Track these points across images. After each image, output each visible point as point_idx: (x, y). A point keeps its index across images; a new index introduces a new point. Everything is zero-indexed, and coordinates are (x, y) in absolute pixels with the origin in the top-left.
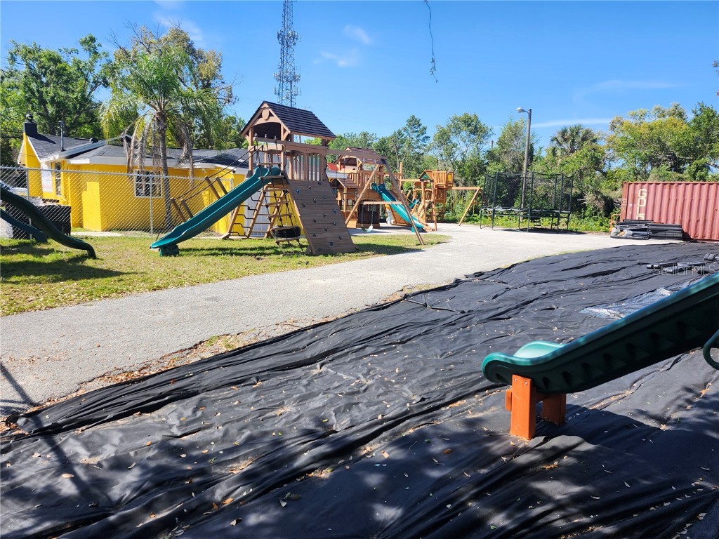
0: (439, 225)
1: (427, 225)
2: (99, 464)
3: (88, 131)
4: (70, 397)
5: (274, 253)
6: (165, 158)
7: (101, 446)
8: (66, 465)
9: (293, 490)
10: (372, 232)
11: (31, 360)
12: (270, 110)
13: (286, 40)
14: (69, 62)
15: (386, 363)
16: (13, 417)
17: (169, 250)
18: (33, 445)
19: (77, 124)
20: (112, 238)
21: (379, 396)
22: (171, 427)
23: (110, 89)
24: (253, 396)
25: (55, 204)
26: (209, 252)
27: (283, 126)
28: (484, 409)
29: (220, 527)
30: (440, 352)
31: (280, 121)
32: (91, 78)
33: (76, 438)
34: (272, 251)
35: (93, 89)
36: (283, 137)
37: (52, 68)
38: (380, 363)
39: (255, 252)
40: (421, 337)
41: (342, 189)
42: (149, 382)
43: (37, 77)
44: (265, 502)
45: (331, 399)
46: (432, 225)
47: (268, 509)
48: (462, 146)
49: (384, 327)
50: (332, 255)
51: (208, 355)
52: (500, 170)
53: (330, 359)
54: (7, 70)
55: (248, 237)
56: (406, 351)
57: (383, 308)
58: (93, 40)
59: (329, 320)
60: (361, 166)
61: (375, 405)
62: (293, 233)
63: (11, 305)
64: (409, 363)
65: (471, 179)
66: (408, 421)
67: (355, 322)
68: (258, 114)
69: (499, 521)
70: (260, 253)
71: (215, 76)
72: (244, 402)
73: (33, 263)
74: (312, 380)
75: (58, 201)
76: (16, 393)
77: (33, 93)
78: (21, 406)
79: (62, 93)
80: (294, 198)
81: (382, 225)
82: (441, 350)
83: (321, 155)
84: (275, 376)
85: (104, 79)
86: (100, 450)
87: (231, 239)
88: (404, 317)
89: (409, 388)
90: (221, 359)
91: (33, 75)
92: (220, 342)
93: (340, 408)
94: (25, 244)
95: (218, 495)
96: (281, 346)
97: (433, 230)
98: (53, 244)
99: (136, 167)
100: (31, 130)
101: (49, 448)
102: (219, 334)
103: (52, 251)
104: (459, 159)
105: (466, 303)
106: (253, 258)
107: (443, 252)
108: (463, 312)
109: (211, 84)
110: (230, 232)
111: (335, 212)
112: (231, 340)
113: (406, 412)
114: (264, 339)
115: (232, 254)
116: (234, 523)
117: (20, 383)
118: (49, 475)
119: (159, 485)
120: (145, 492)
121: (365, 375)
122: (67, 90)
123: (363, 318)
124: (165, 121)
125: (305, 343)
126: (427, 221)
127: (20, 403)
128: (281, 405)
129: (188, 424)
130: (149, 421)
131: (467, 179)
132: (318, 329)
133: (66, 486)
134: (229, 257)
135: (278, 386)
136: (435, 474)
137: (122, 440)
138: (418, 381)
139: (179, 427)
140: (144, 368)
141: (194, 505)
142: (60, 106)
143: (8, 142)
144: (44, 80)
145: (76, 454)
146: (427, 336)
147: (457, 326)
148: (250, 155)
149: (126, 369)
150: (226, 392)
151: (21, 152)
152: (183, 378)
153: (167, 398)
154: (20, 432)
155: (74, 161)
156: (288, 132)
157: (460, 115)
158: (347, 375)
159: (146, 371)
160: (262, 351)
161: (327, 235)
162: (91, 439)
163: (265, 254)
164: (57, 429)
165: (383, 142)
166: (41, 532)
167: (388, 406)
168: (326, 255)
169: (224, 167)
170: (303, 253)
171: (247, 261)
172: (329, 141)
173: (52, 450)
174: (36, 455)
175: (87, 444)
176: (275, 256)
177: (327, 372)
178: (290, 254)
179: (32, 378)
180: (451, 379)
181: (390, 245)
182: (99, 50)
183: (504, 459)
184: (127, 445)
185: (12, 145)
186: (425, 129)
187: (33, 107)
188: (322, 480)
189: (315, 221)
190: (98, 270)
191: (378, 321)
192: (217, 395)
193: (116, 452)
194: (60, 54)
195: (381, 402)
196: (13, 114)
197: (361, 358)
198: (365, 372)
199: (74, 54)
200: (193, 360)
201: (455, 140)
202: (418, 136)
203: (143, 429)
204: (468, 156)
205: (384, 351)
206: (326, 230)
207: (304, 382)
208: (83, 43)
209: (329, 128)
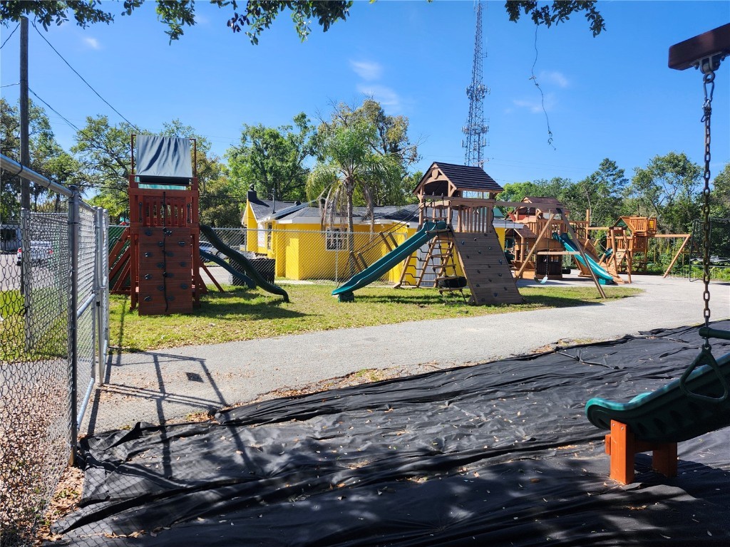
0: (634, 277)
1: (618, 277)
2: (261, 449)
3: (297, 194)
4: (251, 403)
5: (438, 302)
6: (352, 216)
7: (265, 438)
8: (240, 445)
9: (389, 486)
10: (547, 283)
11: (230, 376)
12: (439, 170)
13: (475, 95)
14: (285, 135)
15: (512, 407)
16: (212, 412)
17: (346, 296)
18: (222, 431)
19: (289, 189)
20: (305, 286)
21: (491, 432)
22: (315, 432)
23: (315, 157)
24: (382, 419)
25: (265, 257)
26: (379, 300)
27: (450, 183)
28: (593, 454)
29: (331, 499)
30: (571, 402)
31: (447, 179)
32: (301, 149)
33: (250, 430)
34: (436, 300)
35: (302, 158)
36: (450, 193)
37: (272, 143)
38: (505, 407)
39: (421, 300)
40: (558, 388)
41: (519, 239)
42: (307, 399)
43: (260, 150)
44: (367, 489)
45: (446, 428)
46: (624, 277)
47: (368, 494)
48: (669, 189)
49: (523, 375)
50: (496, 306)
51: (356, 383)
52: (718, 214)
53: (459, 398)
54: (240, 148)
55: (418, 287)
56: (537, 398)
57: (530, 359)
58: (304, 116)
59: (470, 365)
60: (541, 215)
61: (485, 438)
62: (457, 283)
63: (223, 335)
64: (533, 409)
65: (681, 225)
66: (509, 454)
67: (496, 369)
68: (429, 174)
69: (557, 535)
70: (425, 301)
71: (400, 139)
72: (374, 422)
73: (243, 304)
74: (437, 413)
75: (266, 255)
76: (217, 396)
77: (257, 165)
78: (219, 405)
79: (279, 164)
80: (459, 249)
81: (564, 276)
82: (574, 401)
83: (488, 208)
84: (406, 406)
85: (311, 149)
86: (263, 440)
87: (402, 288)
88: (548, 368)
89: (524, 429)
90: (365, 388)
91: (258, 150)
92: (368, 374)
93: (452, 436)
94: (240, 290)
95: (335, 480)
96: (418, 383)
97: (626, 282)
98: (260, 290)
99: (328, 225)
100: (253, 198)
101: (232, 435)
102: (368, 368)
103: (257, 296)
104: (665, 203)
105: (626, 360)
106: (416, 306)
107: (627, 306)
108: (617, 368)
109: (398, 146)
110: (401, 282)
111: (501, 263)
112: (378, 373)
113: (511, 446)
114: (406, 375)
115: (398, 302)
116: (340, 498)
117: (221, 390)
118: (228, 450)
119: (298, 467)
120: (288, 470)
121: (486, 415)
122: (282, 160)
123: (504, 366)
124: (352, 184)
125: (441, 382)
126: (619, 273)
127: (219, 403)
128: (403, 428)
129: (327, 431)
130: (301, 426)
131: (675, 226)
132: (457, 372)
133: (238, 459)
134: (396, 304)
135: (405, 414)
136: (516, 495)
137: (279, 436)
138: (536, 424)
139: (320, 433)
140: (305, 388)
141: (316, 482)
142: (277, 174)
143: (237, 206)
144: (266, 153)
145: (248, 441)
146: (565, 387)
147: (603, 381)
148: (420, 210)
149: (293, 388)
150: (362, 413)
151: (244, 215)
152: (332, 399)
153: (316, 411)
154: (216, 422)
155: (281, 222)
156: (455, 188)
157: (664, 154)
158: (470, 413)
159: (306, 390)
160: (401, 385)
161: (492, 285)
162: (258, 432)
163: (429, 303)
164: (239, 423)
165: (574, 188)
166: (218, 482)
167: (497, 441)
168: (489, 305)
169: (398, 222)
170: (466, 303)
171: (411, 308)
172: (496, 194)
173: (233, 436)
174: (223, 438)
175: (255, 435)
176: (438, 305)
177: (452, 408)
178: (452, 304)
179: (228, 387)
180: (571, 426)
181: (564, 297)
182: (309, 125)
183: (589, 494)
184: (281, 439)
185: (240, 209)
186: (622, 172)
187: (256, 177)
188: (417, 484)
189: (479, 272)
190: (289, 311)
191: (520, 370)
192: (355, 414)
193: (273, 443)
194: (279, 131)
195: (492, 437)
196: (242, 183)
197: (489, 400)
198: (487, 412)
199: (289, 130)
200: (343, 387)
201: (658, 182)
202: (614, 180)
203: (295, 430)
204: (676, 200)
205: (514, 396)
206: (491, 281)
207: (430, 413)
208: (296, 120)
209: (497, 182)
